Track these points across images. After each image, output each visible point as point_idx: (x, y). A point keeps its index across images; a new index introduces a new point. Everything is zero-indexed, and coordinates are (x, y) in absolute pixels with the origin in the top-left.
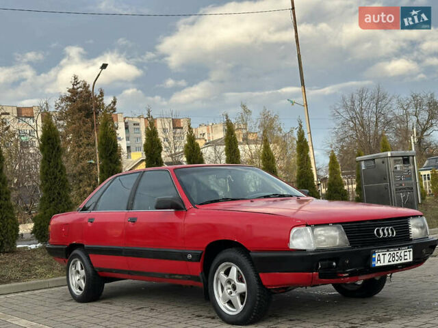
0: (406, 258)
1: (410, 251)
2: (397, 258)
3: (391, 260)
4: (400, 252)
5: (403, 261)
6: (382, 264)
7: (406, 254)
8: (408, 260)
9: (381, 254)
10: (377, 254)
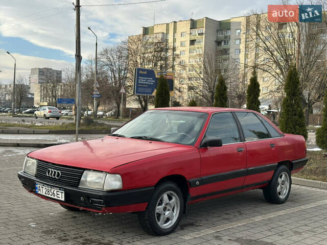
0: (58, 196)
1: (62, 193)
2: (51, 193)
3: (47, 193)
4: (53, 190)
5: (56, 197)
6: (41, 193)
7: (58, 193)
8: (60, 199)
9: (41, 186)
10: (38, 185)
